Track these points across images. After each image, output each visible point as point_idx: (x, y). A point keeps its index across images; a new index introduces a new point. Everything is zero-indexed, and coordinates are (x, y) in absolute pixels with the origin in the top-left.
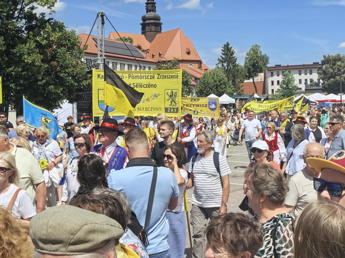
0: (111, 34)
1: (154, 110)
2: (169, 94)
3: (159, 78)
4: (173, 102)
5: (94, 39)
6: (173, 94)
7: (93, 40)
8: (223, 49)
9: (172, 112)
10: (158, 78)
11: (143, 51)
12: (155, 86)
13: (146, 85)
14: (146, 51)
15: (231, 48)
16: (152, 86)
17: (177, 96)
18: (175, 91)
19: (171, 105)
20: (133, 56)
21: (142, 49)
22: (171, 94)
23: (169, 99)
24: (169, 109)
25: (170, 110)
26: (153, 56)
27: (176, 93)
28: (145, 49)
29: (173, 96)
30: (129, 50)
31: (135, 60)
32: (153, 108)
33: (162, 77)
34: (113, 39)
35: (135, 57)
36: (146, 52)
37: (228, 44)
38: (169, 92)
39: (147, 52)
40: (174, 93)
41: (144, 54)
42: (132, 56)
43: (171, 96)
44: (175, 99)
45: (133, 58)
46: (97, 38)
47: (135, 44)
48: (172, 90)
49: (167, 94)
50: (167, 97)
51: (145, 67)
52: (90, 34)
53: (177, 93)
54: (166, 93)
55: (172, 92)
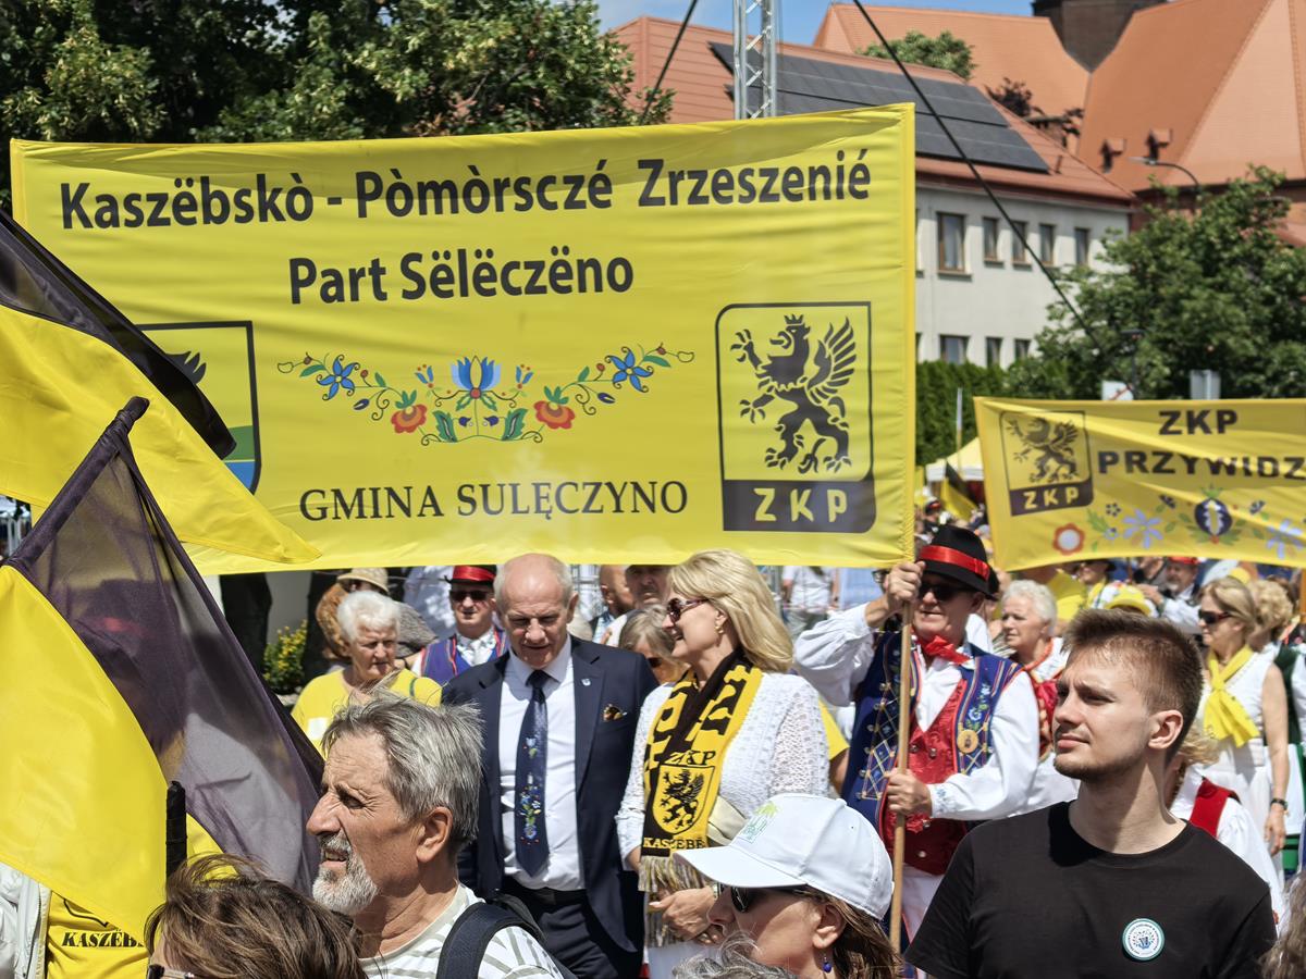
0: (834, 19)
1: (618, 510)
2: (765, 351)
3: (661, 201)
4: (807, 422)
5: (718, 56)
6: (802, 350)
7: (716, 61)
9: (803, 525)
10: (645, 200)
11: (1037, 124)
12: (617, 276)
13: (528, 265)
14: (1057, 121)
16: (590, 272)
17: (860, 365)
18: (837, 317)
19: (790, 452)
20: (962, 159)
21: (1037, 110)
22: (779, 351)
23: (759, 394)
24: (769, 494)
25: (781, 505)
26: (1108, 155)
27: (842, 339)
28: (1053, 111)
29: (811, 369)
30: (938, 118)
31: (976, 181)
32: (610, 485)
33: (686, 186)
34: (848, 50)
35: (971, 163)
36: (1057, 131)
38: (767, 331)
39: (1068, 131)
40: (814, 339)
41: (1043, 147)
42: (957, 155)
43: (784, 369)
44: (838, 401)
45: (962, 170)
46: (730, 43)
47: (987, 76)
48: (797, 312)
49: (741, 352)
50: (744, 380)
51: (1048, 232)
52: (692, 21)
53: (860, 338)
54: (728, 339)
55: (798, 330)
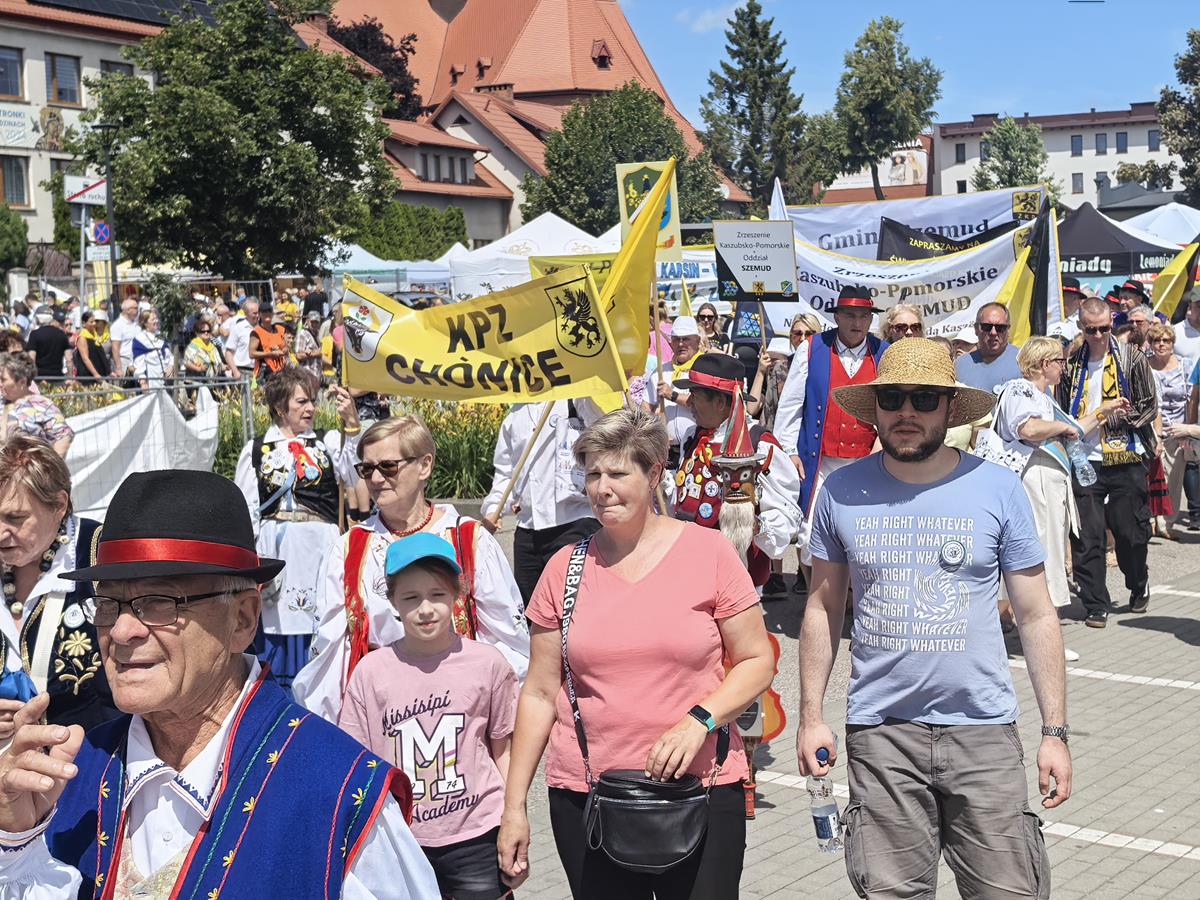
8: (733, 31)
15: (767, 25)
37: (755, 9)
